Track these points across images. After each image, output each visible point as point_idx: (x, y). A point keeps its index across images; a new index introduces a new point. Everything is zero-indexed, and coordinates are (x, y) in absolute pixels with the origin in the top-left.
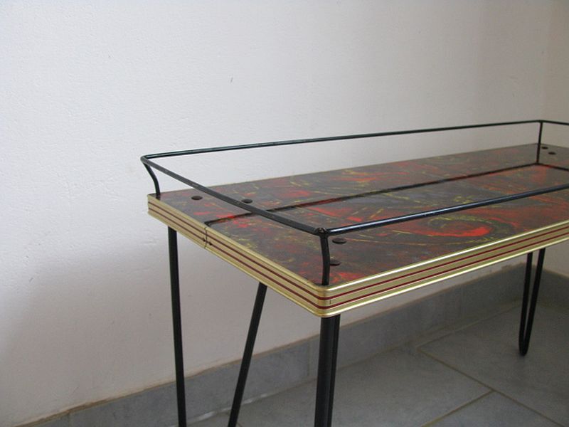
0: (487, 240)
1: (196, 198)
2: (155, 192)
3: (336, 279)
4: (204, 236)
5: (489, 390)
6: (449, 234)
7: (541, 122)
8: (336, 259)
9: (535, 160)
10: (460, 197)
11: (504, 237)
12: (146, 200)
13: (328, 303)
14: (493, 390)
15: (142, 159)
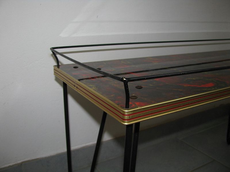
0: (213, 89)
1: (75, 67)
2: (57, 64)
3: (133, 105)
6: (195, 86)
8: (136, 95)
11: (222, 88)
12: (53, 68)
13: (128, 118)
14: (214, 160)
15: (51, 49)
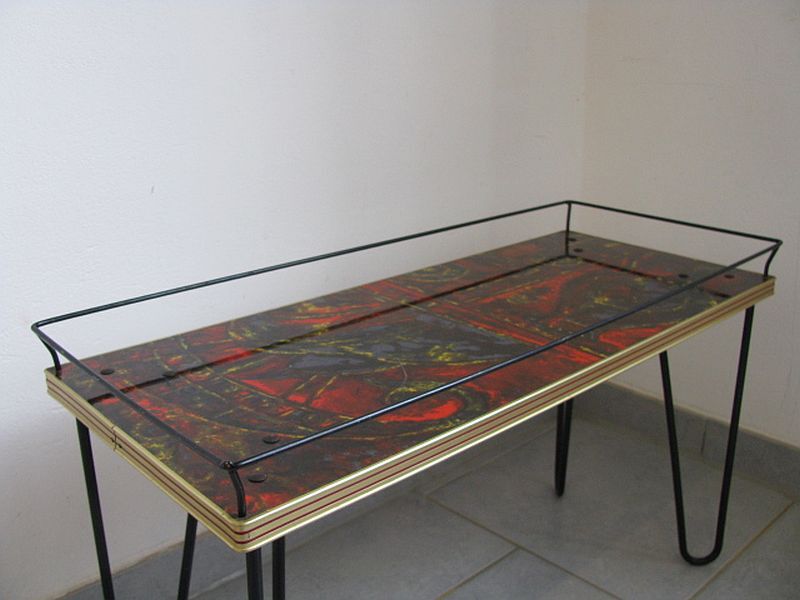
0: (450, 425)
1: (105, 373)
2: (53, 365)
3: (256, 504)
4: (114, 437)
5: (513, 548)
7: (569, 203)
8: (262, 472)
9: (563, 253)
10: (437, 347)
13: (246, 538)
14: (518, 547)
15: (32, 327)
